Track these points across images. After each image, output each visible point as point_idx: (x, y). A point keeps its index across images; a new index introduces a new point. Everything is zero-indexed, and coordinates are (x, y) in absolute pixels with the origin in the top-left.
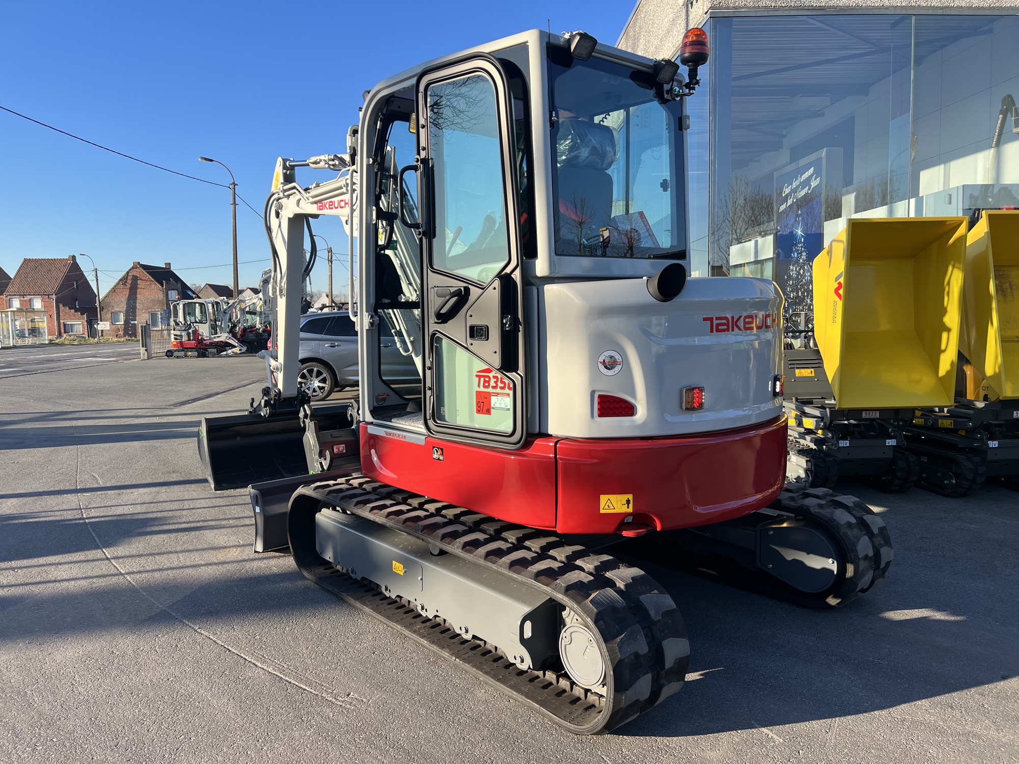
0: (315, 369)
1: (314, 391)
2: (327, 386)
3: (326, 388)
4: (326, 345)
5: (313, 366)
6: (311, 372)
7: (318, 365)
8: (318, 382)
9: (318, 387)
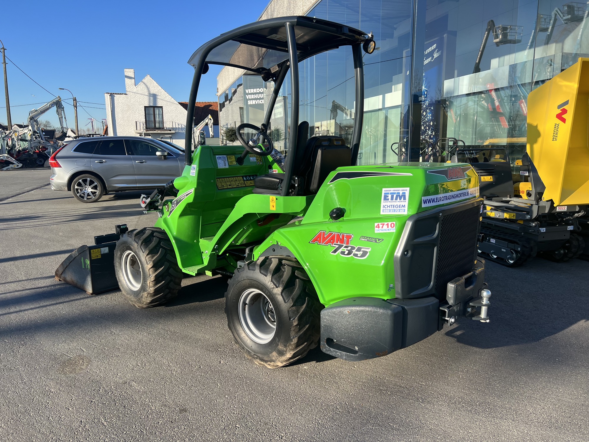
0: (89, 179)
1: (88, 195)
2: (98, 192)
3: (97, 193)
4: (96, 162)
5: (86, 177)
6: (85, 181)
7: (90, 176)
8: (91, 189)
9: (91, 192)
